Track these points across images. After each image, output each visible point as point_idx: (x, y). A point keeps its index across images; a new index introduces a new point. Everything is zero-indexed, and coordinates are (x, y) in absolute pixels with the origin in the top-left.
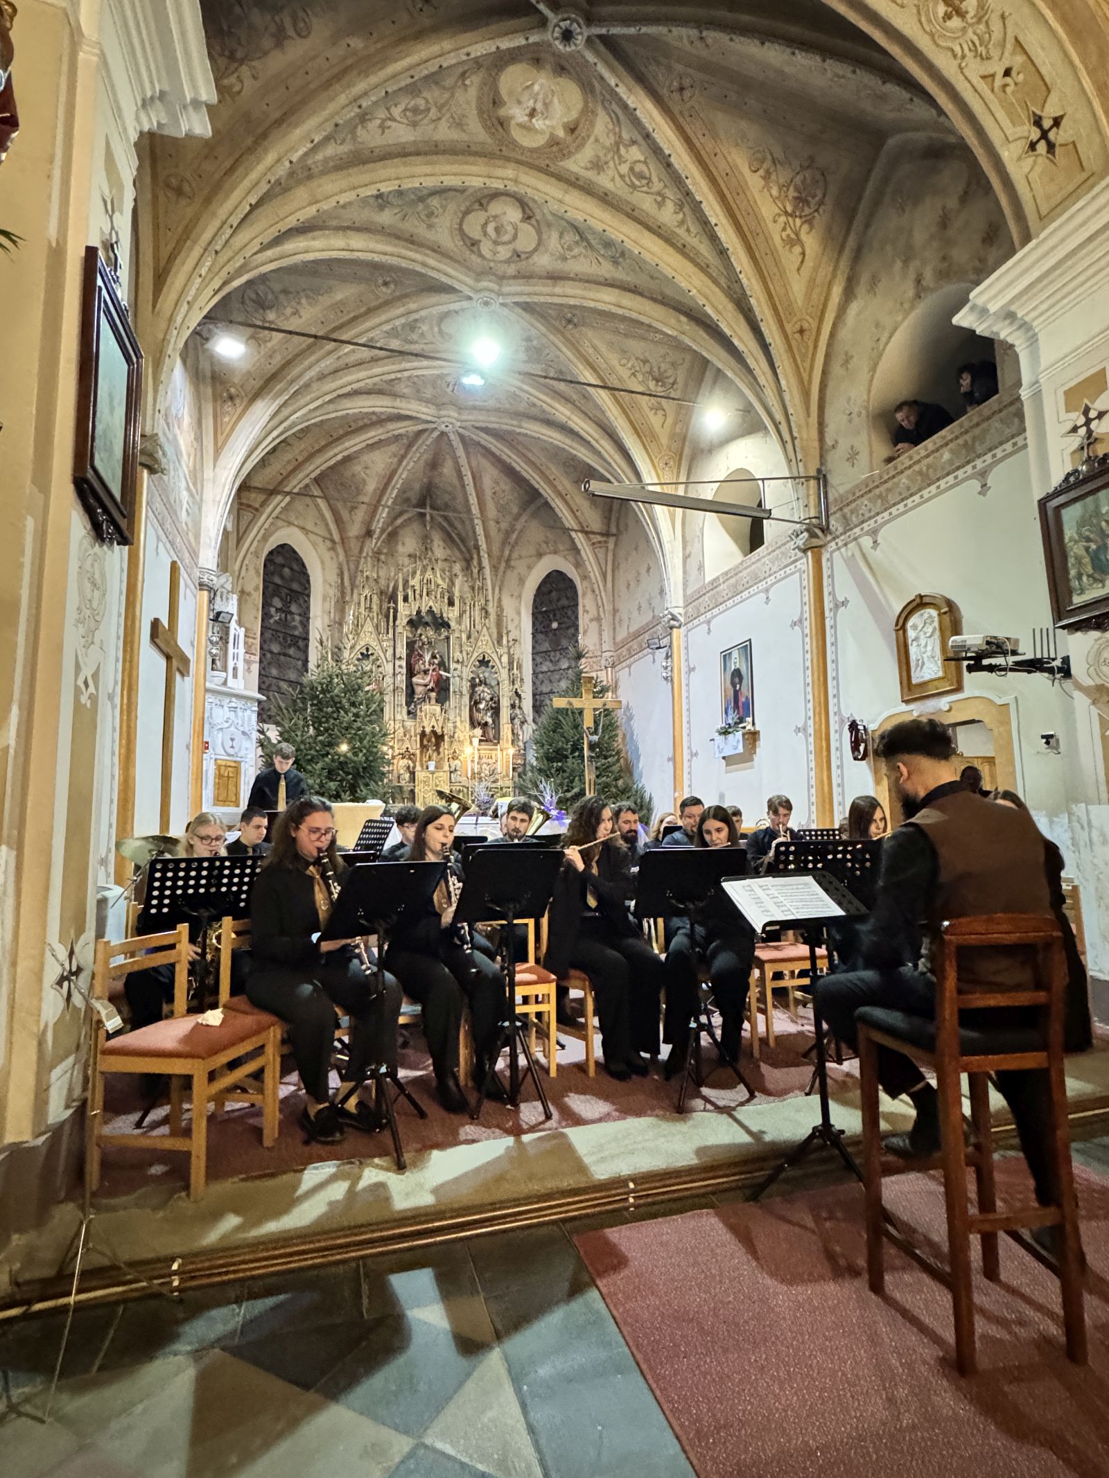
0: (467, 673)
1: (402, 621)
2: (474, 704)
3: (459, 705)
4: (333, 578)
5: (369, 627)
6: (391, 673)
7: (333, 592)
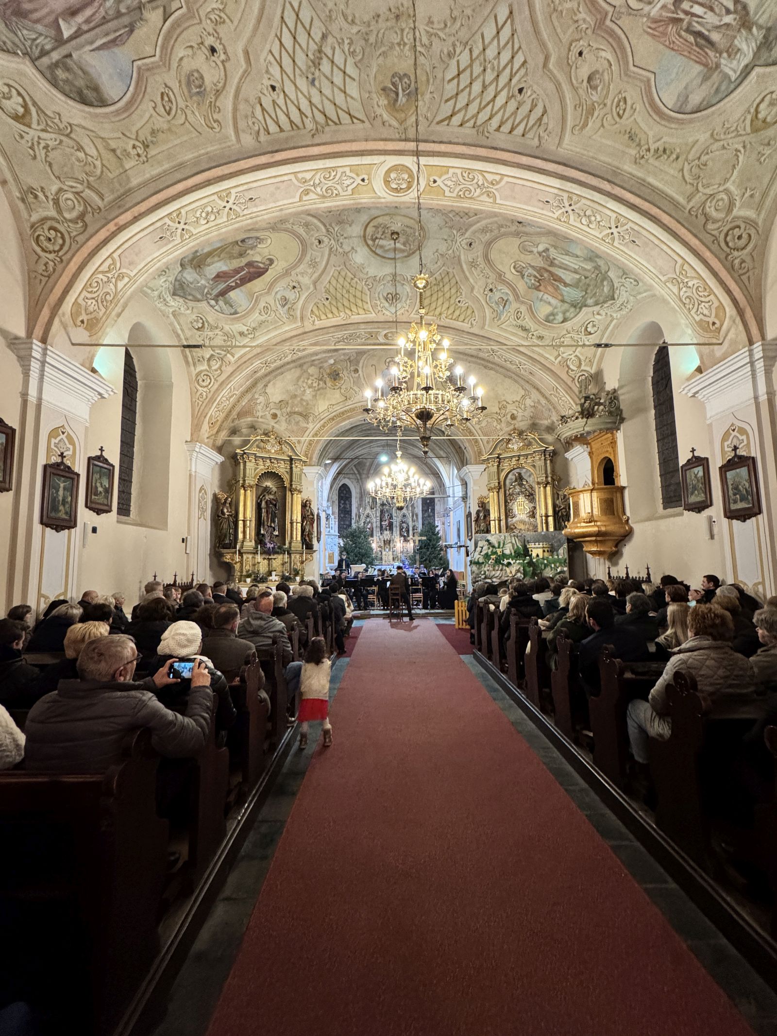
0: (399, 520)
1: (378, 505)
2: (401, 530)
3: (396, 531)
4: (358, 491)
5: (368, 508)
6: (375, 521)
7: (358, 496)
